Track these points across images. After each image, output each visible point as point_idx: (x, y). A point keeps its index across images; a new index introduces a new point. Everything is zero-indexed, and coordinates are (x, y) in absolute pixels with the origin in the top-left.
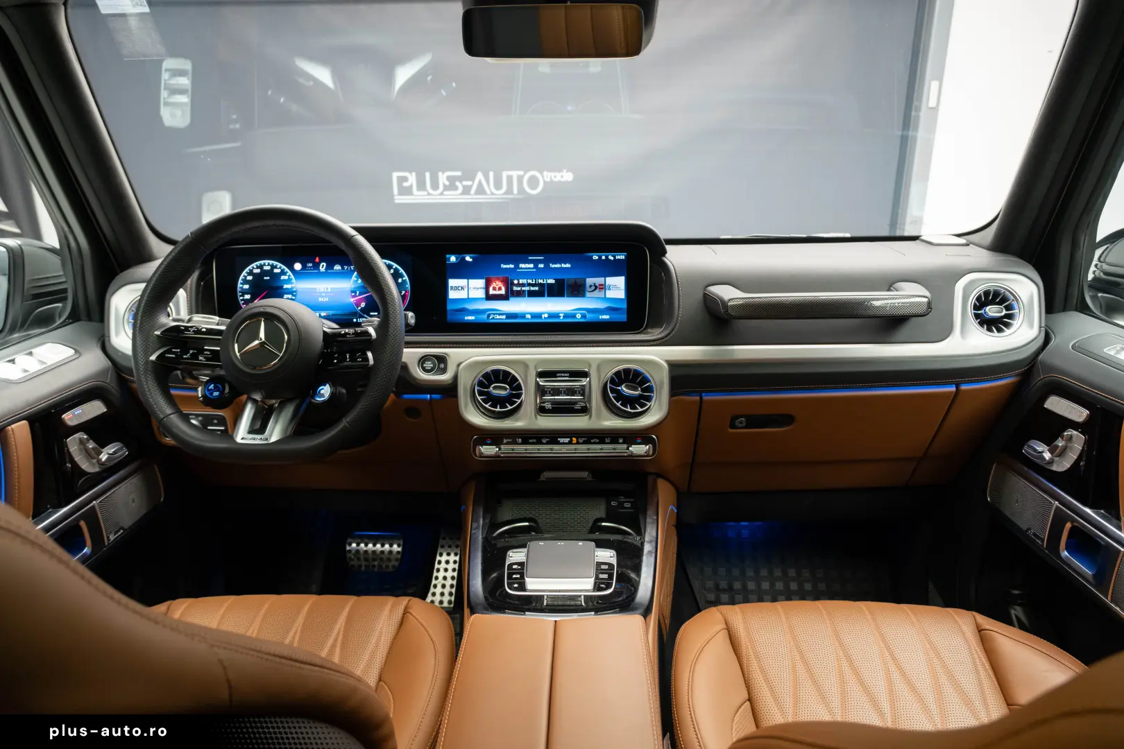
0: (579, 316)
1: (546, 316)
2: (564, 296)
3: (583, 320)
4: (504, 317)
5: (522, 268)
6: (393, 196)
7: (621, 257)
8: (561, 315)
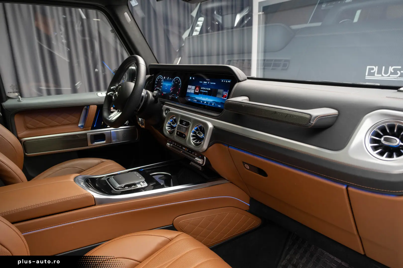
0: (213, 104)
1: (205, 102)
2: (211, 96)
3: (214, 106)
4: (196, 101)
5: (204, 83)
6: (365, 76)
7: (229, 82)
8: (209, 103)
